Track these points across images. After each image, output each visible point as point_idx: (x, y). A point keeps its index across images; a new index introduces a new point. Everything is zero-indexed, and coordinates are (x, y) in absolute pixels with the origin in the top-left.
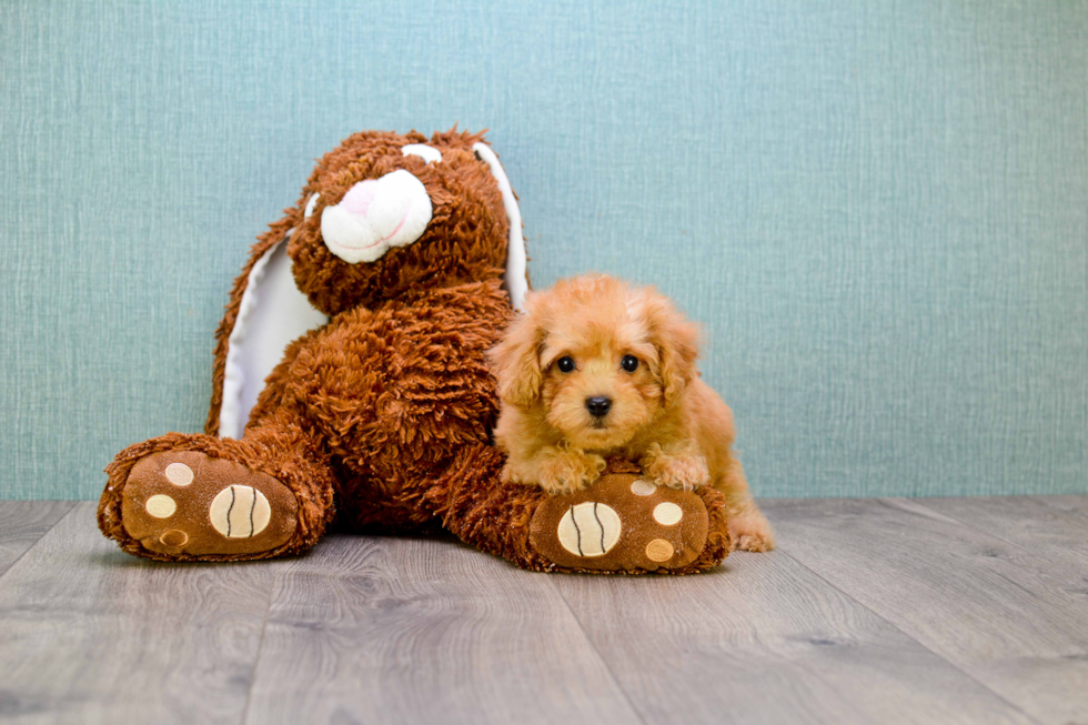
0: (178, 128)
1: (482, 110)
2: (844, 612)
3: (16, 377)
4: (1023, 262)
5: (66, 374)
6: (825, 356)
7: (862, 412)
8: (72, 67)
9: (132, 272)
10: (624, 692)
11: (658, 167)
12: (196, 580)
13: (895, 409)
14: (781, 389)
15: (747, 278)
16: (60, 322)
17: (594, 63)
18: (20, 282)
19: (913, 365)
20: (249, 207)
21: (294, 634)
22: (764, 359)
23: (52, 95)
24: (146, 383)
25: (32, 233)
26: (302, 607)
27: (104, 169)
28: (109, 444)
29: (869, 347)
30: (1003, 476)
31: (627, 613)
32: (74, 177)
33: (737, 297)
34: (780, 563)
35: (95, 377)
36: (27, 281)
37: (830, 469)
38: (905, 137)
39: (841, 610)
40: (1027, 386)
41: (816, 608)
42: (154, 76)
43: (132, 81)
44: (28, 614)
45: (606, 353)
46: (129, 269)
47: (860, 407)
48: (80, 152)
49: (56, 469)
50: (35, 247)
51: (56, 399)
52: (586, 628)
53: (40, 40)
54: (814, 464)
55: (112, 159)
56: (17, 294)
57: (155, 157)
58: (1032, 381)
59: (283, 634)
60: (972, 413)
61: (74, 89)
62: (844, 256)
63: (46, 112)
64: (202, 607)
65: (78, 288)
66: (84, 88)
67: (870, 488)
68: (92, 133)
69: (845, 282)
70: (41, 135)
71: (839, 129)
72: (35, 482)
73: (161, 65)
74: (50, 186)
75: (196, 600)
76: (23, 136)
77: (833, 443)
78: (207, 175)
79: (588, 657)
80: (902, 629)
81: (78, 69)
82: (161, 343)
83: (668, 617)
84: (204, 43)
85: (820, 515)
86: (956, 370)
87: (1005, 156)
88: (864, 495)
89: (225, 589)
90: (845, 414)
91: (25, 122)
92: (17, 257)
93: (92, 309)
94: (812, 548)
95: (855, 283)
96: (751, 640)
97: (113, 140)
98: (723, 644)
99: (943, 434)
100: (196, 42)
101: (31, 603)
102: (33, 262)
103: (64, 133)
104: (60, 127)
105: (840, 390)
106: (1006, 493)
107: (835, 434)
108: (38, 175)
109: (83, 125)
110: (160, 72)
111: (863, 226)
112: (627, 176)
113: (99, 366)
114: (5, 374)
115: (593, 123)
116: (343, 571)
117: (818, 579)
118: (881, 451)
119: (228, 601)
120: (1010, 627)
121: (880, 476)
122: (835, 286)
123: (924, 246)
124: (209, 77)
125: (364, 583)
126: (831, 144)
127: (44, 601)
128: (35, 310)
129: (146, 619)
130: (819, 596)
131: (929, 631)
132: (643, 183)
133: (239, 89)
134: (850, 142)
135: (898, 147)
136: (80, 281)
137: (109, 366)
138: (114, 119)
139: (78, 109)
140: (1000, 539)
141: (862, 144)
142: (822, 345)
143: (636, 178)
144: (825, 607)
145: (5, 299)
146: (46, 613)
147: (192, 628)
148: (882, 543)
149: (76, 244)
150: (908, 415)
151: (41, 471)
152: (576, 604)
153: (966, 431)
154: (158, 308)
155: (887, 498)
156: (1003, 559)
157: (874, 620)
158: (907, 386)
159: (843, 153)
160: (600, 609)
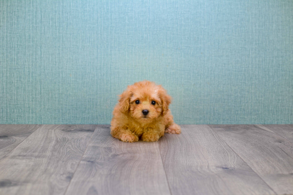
0: (67, 27)
1: (148, 21)
3: (26, 92)
5: (39, 92)
6: (240, 86)
8: (39, 11)
9: (55, 65)
10: (168, 183)
11: (195, 36)
12: (66, 148)
13: (259, 101)
14: (228, 95)
15: (219, 65)
16: (37, 78)
17: (178, 8)
19: (264, 89)
20: (86, 47)
21: (87, 164)
22: (223, 87)
23: (34, 19)
24: (59, 94)
25: (30, 55)
26: (91, 156)
27: (48, 38)
28: (50, 110)
29: (252, 84)
30: (288, 119)
31: (176, 159)
32: (40, 40)
33: (216, 70)
34: (221, 144)
35: (46, 92)
36: (28, 67)
37: (241, 117)
38: (262, 27)
39: (234, 158)
41: (227, 158)
42: (61, 13)
43: (55, 15)
44: (21, 157)
45: (148, 100)
46: (55, 64)
47: (249, 100)
48: (42, 33)
49: (36, 116)
50: (30, 58)
51: (36, 98)
53: (31, 4)
54: (237, 116)
55: (50, 35)
56: (26, 71)
57: (61, 35)
59: (84, 164)
60: (280, 102)
61: (40, 17)
62: (245, 59)
63: (33, 23)
64: (65, 156)
65: (42, 69)
66: (43, 17)
67: (252, 122)
68: (45, 28)
69: (245, 66)
70: (32, 29)
71: (244, 25)
72: (31, 120)
73: (63, 10)
74: (34, 42)
75: (64, 154)
76: (27, 30)
77: (242, 110)
78: (75, 39)
79: (162, 171)
80: (248, 165)
81: (41, 12)
82: (63, 83)
83: (186, 160)
84: (74, 4)
85: (237, 130)
86: (276, 90)
87: (290, 32)
88: (250, 124)
89: (73, 151)
90: (245, 102)
91: (28, 26)
92: (26, 61)
93: (45, 74)
94: (231, 140)
95: (248, 67)
96: (207, 167)
97: (50, 30)
98: (199, 168)
99: (272, 107)
100: (72, 4)
101: (22, 154)
102: (30, 62)
103: (37, 29)
104: (37, 27)
105: (244, 95)
106: (289, 123)
107: (243, 107)
108: (31, 40)
109: (42, 26)
110: (62, 12)
111: (250, 51)
112: (186, 38)
113: (47, 89)
114: (23, 91)
115: (177, 24)
116: (105, 145)
117: (231, 149)
118: (255, 112)
119: (73, 154)
120: (278, 164)
121: (255, 119)
122: (243, 67)
123: (267, 57)
124: (75, 13)
125: (110, 149)
126: (242, 29)
127: (26, 154)
128: (31, 75)
129: (50, 159)
130: (229, 154)
131: (255, 165)
132: (191, 40)
133: (83, 16)
134: (247, 28)
135: (260, 30)
136: (42, 67)
137: (50, 89)
138: (50, 25)
139: (41, 22)
140: (284, 138)
141: (250, 29)
142: (239, 83)
143: (189, 39)
144: (230, 157)
145: (23, 72)
146: (25, 157)
147: (61, 162)
148: (251, 138)
149: (41, 57)
150: (263, 102)
151: (32, 117)
152: (163, 156)
153: (279, 107)
154: (62, 74)
155: (256, 125)
156: (282, 143)
157: (241, 162)
158: (262, 94)
159: (245, 31)
160: (169, 157)
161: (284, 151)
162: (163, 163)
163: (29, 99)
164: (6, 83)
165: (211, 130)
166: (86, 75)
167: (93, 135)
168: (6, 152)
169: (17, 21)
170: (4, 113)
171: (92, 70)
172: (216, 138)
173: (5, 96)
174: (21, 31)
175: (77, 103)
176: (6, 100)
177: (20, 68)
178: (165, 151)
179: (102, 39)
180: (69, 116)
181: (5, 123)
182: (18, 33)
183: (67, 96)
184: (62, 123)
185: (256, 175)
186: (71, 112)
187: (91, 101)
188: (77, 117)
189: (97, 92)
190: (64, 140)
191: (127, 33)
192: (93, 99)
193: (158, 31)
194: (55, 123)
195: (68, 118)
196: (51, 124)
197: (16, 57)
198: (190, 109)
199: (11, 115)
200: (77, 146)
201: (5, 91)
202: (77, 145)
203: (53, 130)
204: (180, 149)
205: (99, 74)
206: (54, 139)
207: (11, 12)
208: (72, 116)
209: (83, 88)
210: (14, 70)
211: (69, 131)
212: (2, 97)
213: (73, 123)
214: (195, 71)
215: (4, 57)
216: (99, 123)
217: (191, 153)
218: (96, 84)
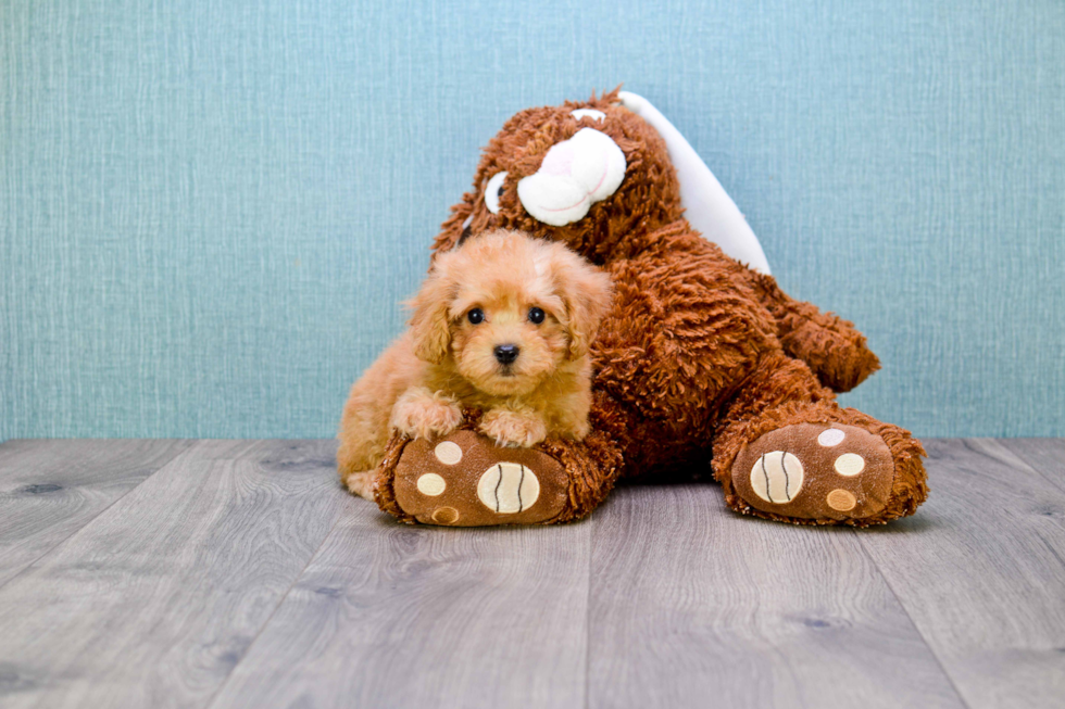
0: (283, 89)
1: (572, 62)
2: (859, 584)
3: (139, 325)
5: (185, 322)
6: (913, 299)
7: (951, 353)
8: (184, 34)
9: (242, 226)
10: (587, 684)
11: (745, 115)
12: (254, 535)
13: (984, 351)
15: (835, 222)
16: (178, 274)
17: (681, 13)
18: (141, 236)
19: (1002, 306)
20: (351, 162)
21: (310, 602)
22: (851, 302)
23: (167, 61)
24: (257, 329)
25: (151, 191)
26: (336, 569)
27: (215, 129)
28: (224, 387)
29: (958, 289)
31: (643, 582)
32: (188, 137)
33: (824, 240)
35: (211, 324)
36: (147, 235)
38: (995, 79)
39: (857, 582)
41: (834, 578)
42: (260, 40)
43: (240, 45)
44: (82, 573)
45: (513, 306)
46: (240, 222)
47: (948, 349)
48: (193, 114)
49: (177, 408)
50: (154, 204)
51: (176, 345)
52: (593, 600)
53: (155, 10)
55: (223, 120)
56: (138, 248)
57: (262, 117)
59: (300, 602)
61: (186, 55)
62: (932, 199)
63: (161, 77)
64: (243, 567)
65: (194, 242)
66: (196, 53)
67: (958, 430)
68: (203, 95)
69: (933, 225)
70: (158, 99)
71: (927, 72)
72: (158, 422)
73: (266, 29)
74: (166, 147)
75: (243, 558)
76: (141, 101)
77: (921, 384)
78: (310, 132)
79: (577, 635)
81: (190, 36)
82: (270, 292)
83: (680, 588)
84: (306, 7)
86: (1046, 312)
88: (952, 435)
89: (276, 546)
90: (933, 355)
91: (143, 86)
92: (138, 213)
93: (206, 260)
95: (943, 226)
96: (748, 618)
97: (224, 102)
98: (717, 623)
99: (1033, 375)
100: (298, 7)
101: (91, 560)
102: (153, 218)
103: (178, 97)
104: (174, 91)
105: (928, 332)
107: (923, 376)
108: (155, 137)
109: (195, 88)
110: (265, 36)
111: (952, 169)
112: (714, 124)
113: (214, 314)
114: (129, 322)
115: (681, 72)
118: (969, 392)
119: (271, 560)
120: (1019, 609)
121: (969, 417)
122: (923, 228)
123: (1014, 188)
124: (311, 39)
125: (410, 541)
126: (919, 87)
127: (104, 558)
128: (155, 263)
129: (185, 580)
130: (845, 563)
131: (933, 611)
132: (731, 130)
133: (339, 50)
134: (939, 85)
135: (987, 89)
136: (196, 235)
137: (223, 314)
138: (224, 82)
139: (191, 73)
141: (951, 87)
142: (910, 287)
144: (843, 577)
145: (127, 253)
146: (99, 572)
147: (219, 593)
149: (191, 200)
150: (998, 356)
151: (163, 411)
152: (600, 569)
153: (1057, 372)
154: (267, 259)
155: (975, 439)
156: (1056, 518)
157: (884, 595)
158: (997, 328)
159: (931, 96)
160: (619, 576)
161: (1053, 551)
162: (589, 601)
163: (151, 349)
164: (70, 291)
166: (353, 264)
168: (38, 552)
169: (107, 70)
170: (63, 398)
171: (373, 243)
173: (67, 339)
174: (120, 108)
175: (319, 363)
176: (71, 354)
177: (118, 237)
178: (612, 550)
179: (408, 131)
180: (292, 410)
181: (67, 436)
182: (108, 115)
183: (286, 339)
184: (265, 434)
185: (929, 654)
186: (300, 396)
188: (320, 413)
189: (391, 323)
190: (258, 501)
191: (497, 109)
194: (243, 435)
195: (289, 415)
196: (230, 436)
197: (103, 201)
199: (87, 405)
200: (297, 528)
201: (66, 322)
202: (297, 523)
203: (231, 462)
204: (670, 540)
205: (400, 258)
206: (224, 498)
207: (86, 40)
208: (305, 411)
209: (340, 307)
210: (97, 247)
211: (284, 466)
212: (56, 343)
213: (309, 433)
215: (63, 201)
217: (706, 559)
218: (389, 295)
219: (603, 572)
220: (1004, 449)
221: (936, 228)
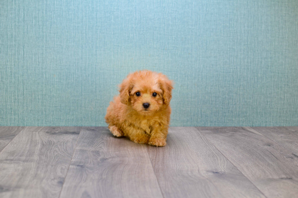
0: (51, 26)
1: (134, 20)
2: (224, 163)
3: (8, 93)
4: (283, 62)
5: (21, 92)
6: (228, 88)
7: (238, 103)
8: (22, 9)
9: (39, 65)
10: (160, 187)
11: (182, 36)
12: (53, 151)
13: (247, 102)
14: (216, 97)
15: (207, 66)
16: (19, 78)
17: (165, 7)
18: (9, 68)
19: (252, 90)
20: (70, 47)
21: (76, 169)
22: (211, 89)
23: (17, 17)
24: (43, 95)
25: (12, 54)
26: (80, 160)
27: (31, 37)
28: (33, 111)
29: (240, 85)
30: (277, 121)
31: (166, 163)
32: (23, 39)
33: (204, 71)
34: (210, 148)
35: (29, 93)
36: (11, 67)
37: (229, 119)
38: (251, 28)
40: (284, 96)
41: (217, 162)
42: (44, 12)
43: (38, 13)
44: (8, 162)
45: (148, 92)
46: (38, 64)
47: (238, 102)
48: (24, 33)
50: (13, 58)
51: (19, 99)
52: (154, 167)
53: (13, 2)
54: (225, 118)
55: (33, 34)
56: (8, 71)
57: (45, 34)
58: (286, 95)
59: (74, 168)
60: (269, 104)
61: (23, 15)
62: (234, 60)
63: (15, 22)
64: (54, 160)
65: (24, 69)
66: (25, 15)
67: (240, 124)
68: (28, 27)
69: (234, 68)
70: (14, 28)
71: (233, 25)
72: (13, 122)
73: (46, 9)
74: (16, 42)
75: (52, 158)
76: (9, 28)
77: (230, 112)
78: (59, 38)
79: (153, 176)
80: (238, 169)
81: (24, 10)
82: (47, 84)
83: (176, 164)
84: (58, 3)
85: (225, 132)
86: (264, 92)
87: (279, 33)
88: (238, 126)
89: (60, 154)
90: (233, 104)
91: (10, 24)
92: (8, 61)
93: (28, 75)
94: (220, 143)
95: (236, 68)
96: (197, 172)
97: (33, 29)
98: (189, 173)
99: (260, 109)
100: (56, 2)
101: (9, 158)
102: (12, 62)
103: (20, 27)
105: (232, 97)
106: (278, 126)
107: (231, 109)
108: (13, 39)
109: (25, 25)
110: (46, 11)
111: (239, 52)
112: (174, 38)
113: (30, 90)
114: (5, 92)
115: (164, 24)
116: (92, 149)
117: (220, 153)
118: (243, 114)
119: (61, 158)
120: (268, 169)
121: (243, 121)
122: (231, 68)
123: (256, 58)
124: (59, 12)
125: (97, 153)
126: (230, 29)
127: (13, 158)
128: (13, 75)
129: (39, 163)
130: (219, 158)
131: (245, 169)
132: (178, 40)
133: (67, 15)
134: (236, 29)
135: (249, 30)
136: (25, 67)
137: (33, 90)
138: (34, 23)
139: (24, 21)
140: (272, 141)
141: (239, 30)
142: (227, 85)
143: (176, 39)
144: (219, 162)
145: (5, 72)
146: (13, 162)
147: (50, 166)
148: (240, 141)
149: (24, 57)
150: (251, 104)
151: (15, 118)
152: (153, 160)
153: (267, 109)
154: (46, 75)
155: (244, 127)
156: (272, 147)
157: (231, 166)
158: (251, 96)
159: (234, 32)
160: (159, 161)
161: (273, 155)
162: (153, 168)
163: (11, 100)
165: (199, 132)
166: (71, 76)
167: (78, 138)
171: (76, 70)
172: (204, 141)
174: (3, 30)
175: (61, 105)
177: (2, 68)
178: (154, 155)
179: (87, 39)
180: (52, 118)
183: (51, 98)
184: (45, 125)
185: (247, 179)
186: (55, 114)
187: (75, 102)
188: (61, 119)
189: (81, 93)
190: (50, 143)
191: (112, 33)
192: (77, 100)
193: (144, 31)
194: (38, 125)
195: (52, 119)
196: (34, 126)
198: (177, 111)
200: (64, 150)
202: (64, 148)
203: (37, 132)
204: (169, 152)
205: (84, 75)
206: (40, 142)
208: (56, 118)
209: (67, 89)
211: (53, 134)
213: (57, 125)
214: (182, 72)
216: (83, 125)
217: (181, 157)
218: (81, 85)
219: (154, 160)
220: (253, 129)
221: (234, 69)
